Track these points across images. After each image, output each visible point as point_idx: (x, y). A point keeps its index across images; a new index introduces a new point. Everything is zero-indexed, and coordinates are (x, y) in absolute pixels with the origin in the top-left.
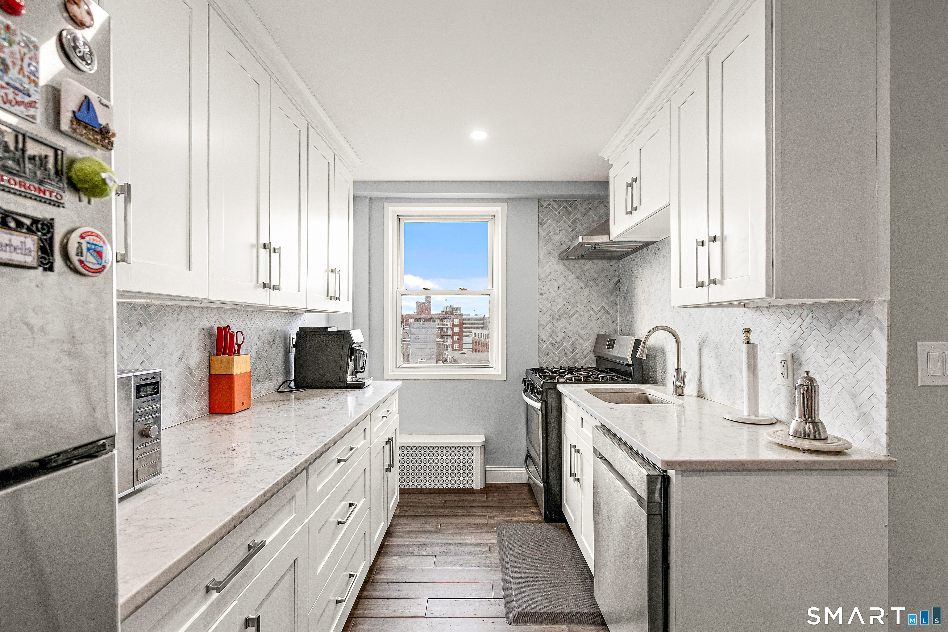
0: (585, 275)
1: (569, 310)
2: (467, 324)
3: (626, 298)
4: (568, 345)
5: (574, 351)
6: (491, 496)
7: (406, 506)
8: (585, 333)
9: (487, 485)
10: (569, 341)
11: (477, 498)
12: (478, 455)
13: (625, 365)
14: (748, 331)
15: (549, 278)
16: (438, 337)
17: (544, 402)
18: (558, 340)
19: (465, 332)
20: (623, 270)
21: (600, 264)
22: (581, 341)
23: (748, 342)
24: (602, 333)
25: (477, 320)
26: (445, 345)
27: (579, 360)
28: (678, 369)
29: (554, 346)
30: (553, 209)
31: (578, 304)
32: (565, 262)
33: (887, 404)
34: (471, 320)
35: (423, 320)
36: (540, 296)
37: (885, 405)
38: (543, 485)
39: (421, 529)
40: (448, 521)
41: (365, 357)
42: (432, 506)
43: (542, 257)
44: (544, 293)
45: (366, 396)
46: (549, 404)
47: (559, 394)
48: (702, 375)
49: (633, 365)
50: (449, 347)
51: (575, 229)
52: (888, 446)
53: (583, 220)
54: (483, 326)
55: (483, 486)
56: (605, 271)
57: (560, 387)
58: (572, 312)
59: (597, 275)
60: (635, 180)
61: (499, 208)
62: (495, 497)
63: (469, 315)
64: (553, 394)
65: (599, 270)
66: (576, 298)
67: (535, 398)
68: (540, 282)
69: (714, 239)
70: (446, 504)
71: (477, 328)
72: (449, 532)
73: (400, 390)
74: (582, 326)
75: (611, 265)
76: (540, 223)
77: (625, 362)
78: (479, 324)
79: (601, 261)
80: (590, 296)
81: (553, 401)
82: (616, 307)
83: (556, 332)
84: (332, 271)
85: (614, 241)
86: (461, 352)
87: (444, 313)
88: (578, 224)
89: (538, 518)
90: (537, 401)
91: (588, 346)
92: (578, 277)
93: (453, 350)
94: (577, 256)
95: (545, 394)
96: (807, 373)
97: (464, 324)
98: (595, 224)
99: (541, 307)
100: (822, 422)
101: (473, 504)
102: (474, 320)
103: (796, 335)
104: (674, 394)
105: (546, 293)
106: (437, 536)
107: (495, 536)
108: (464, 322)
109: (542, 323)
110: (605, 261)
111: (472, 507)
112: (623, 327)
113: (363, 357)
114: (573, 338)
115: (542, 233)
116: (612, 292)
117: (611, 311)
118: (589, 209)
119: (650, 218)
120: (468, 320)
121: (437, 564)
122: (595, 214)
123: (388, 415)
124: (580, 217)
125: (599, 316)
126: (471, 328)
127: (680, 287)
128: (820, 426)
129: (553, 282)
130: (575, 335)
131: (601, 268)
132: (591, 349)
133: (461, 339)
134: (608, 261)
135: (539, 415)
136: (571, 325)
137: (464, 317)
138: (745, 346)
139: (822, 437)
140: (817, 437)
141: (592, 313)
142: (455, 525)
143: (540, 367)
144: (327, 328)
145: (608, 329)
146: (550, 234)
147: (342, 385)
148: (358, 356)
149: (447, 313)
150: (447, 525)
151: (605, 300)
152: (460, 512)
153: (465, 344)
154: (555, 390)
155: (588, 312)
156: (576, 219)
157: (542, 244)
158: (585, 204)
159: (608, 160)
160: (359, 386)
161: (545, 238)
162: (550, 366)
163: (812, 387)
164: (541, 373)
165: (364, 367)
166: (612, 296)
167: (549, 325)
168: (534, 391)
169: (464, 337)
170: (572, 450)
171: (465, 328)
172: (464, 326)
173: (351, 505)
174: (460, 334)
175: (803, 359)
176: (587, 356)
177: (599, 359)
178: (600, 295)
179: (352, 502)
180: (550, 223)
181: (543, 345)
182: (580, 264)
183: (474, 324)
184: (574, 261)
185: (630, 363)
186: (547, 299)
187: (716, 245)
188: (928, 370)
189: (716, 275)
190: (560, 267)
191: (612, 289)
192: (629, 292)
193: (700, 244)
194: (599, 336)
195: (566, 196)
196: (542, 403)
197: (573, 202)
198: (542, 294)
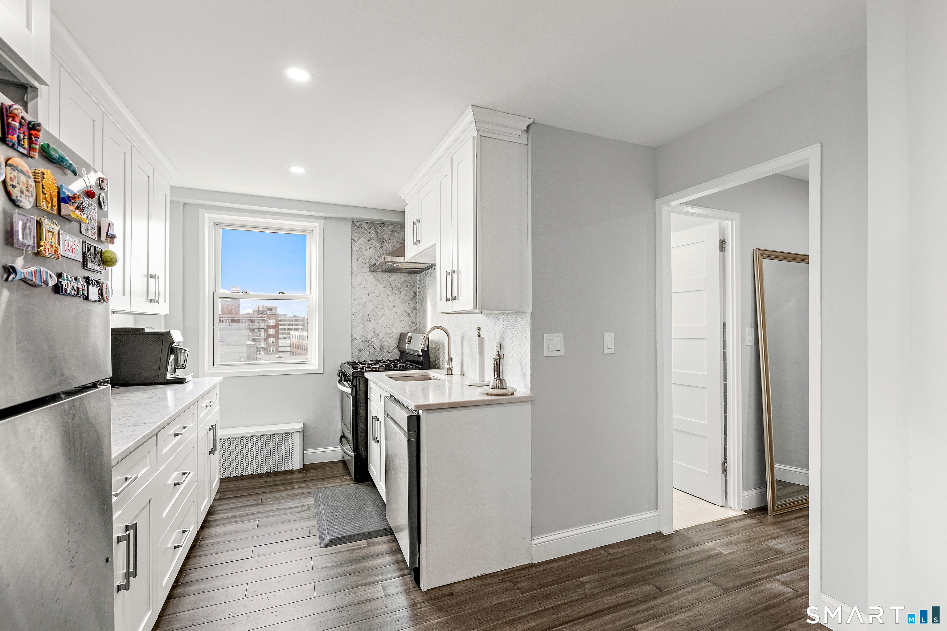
0: (390, 285)
1: (377, 313)
2: (285, 325)
3: (422, 304)
4: (376, 342)
5: (381, 347)
6: (309, 473)
7: (225, 491)
8: (391, 332)
9: (305, 466)
10: (377, 339)
11: (297, 476)
12: (297, 440)
13: (417, 356)
14: (479, 329)
15: (361, 286)
16: (249, 340)
17: (354, 387)
18: (368, 338)
19: (282, 334)
20: (420, 282)
21: (402, 277)
22: (388, 339)
23: (479, 336)
24: (405, 332)
25: (295, 320)
26: (257, 348)
27: (386, 354)
28: (449, 356)
29: (365, 343)
30: (364, 229)
31: (385, 309)
32: (374, 273)
33: (530, 366)
34: (289, 320)
35: (230, 321)
36: (353, 302)
37: (530, 367)
38: (353, 454)
39: (243, 505)
40: (268, 496)
41: (186, 355)
42: (253, 487)
43: (355, 269)
44: (356, 299)
45: (187, 390)
46: (358, 388)
47: (366, 380)
48: (463, 360)
49: (422, 355)
50: (263, 351)
51: (382, 246)
52: (531, 388)
53: (389, 240)
54: (302, 327)
55: (302, 467)
56: (407, 282)
57: (367, 375)
58: (380, 315)
59: (401, 286)
60: (419, 221)
61: (317, 225)
62: (313, 473)
63: (286, 315)
64: (362, 381)
65: (402, 281)
66: (384, 303)
67: (348, 385)
68: (353, 289)
69: (454, 272)
70: (266, 484)
71: (295, 329)
72: (270, 503)
73: (221, 384)
74: (388, 327)
75: (411, 278)
76: (353, 240)
77: (418, 354)
78: (298, 325)
79: (403, 274)
80: (395, 302)
81: (362, 387)
82: (415, 311)
83: (367, 332)
84: (152, 276)
85: (408, 262)
86: (277, 356)
87: (256, 313)
88: (385, 244)
89: (349, 482)
90: (349, 387)
91: (393, 342)
92: (386, 286)
93: (267, 353)
94: (384, 269)
95: (354, 381)
96: (497, 352)
97: (280, 325)
98: (399, 244)
99: (354, 310)
100: (504, 379)
101: (292, 481)
102: (292, 321)
103: (502, 331)
104: (447, 374)
105: (358, 299)
106: (259, 507)
107: (312, 499)
108: (280, 323)
109: (355, 324)
110: (406, 274)
111: (292, 483)
112: (420, 327)
113: (184, 355)
114: (380, 337)
115: (355, 249)
116: (412, 299)
117: (411, 315)
118: (394, 232)
119: (427, 250)
120: (285, 320)
121: (260, 524)
122: (398, 236)
123: (212, 405)
124: (387, 238)
125: (402, 318)
126: (288, 329)
127: (441, 300)
128: (503, 381)
129: (364, 290)
130: (383, 333)
131: (403, 279)
132: (396, 345)
133: (277, 342)
135: (350, 399)
136: (379, 325)
137: (280, 318)
138: (477, 338)
139: (504, 388)
140: (502, 388)
141: (396, 316)
142: (276, 498)
143: (353, 361)
144: (143, 329)
145: (409, 329)
146: (362, 250)
147: (162, 381)
148: (179, 354)
149: (259, 313)
150: (268, 498)
151: (407, 305)
152: (280, 488)
153: (281, 347)
154: (362, 377)
155: (393, 315)
156: (383, 238)
157: (355, 257)
158: (391, 227)
159: (404, 200)
160: (181, 381)
161: (358, 252)
162: (362, 360)
163: (500, 360)
164: (353, 365)
165: (185, 364)
166: (413, 302)
167: (361, 326)
168: (346, 379)
169: (280, 339)
170: (374, 419)
171: (281, 329)
172: (280, 327)
173: (184, 474)
174: (276, 336)
175: (504, 345)
176: (392, 351)
177: (403, 353)
178: (403, 301)
179: (184, 471)
180: (362, 241)
181: (356, 342)
182: (386, 276)
183: (292, 325)
184: (382, 273)
185: (420, 354)
186: (359, 304)
187: (455, 276)
188: (549, 348)
189: (455, 294)
190: (370, 277)
191: (412, 297)
192: (423, 300)
193: (448, 274)
194: (401, 334)
195: (375, 220)
196: (352, 388)
197: (381, 225)
198: (355, 299)
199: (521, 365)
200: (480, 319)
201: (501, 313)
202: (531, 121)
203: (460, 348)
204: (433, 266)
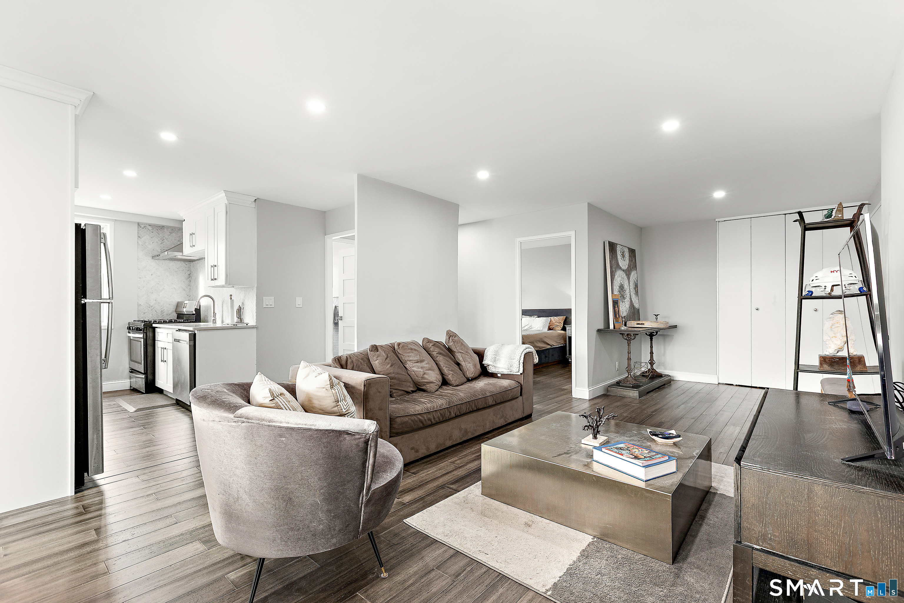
1: (159, 288)
3: (194, 282)
4: (158, 308)
8: (170, 302)
10: (159, 306)
14: (231, 295)
15: (145, 269)
18: (151, 305)
20: (193, 268)
21: (179, 264)
22: (167, 306)
23: (231, 299)
27: (166, 316)
28: (214, 313)
29: (149, 308)
30: (148, 230)
31: (165, 285)
32: (156, 260)
37: (256, 312)
38: (144, 376)
43: (140, 257)
46: (148, 336)
47: (154, 329)
48: (223, 315)
49: (196, 314)
51: (163, 242)
52: (256, 322)
56: (182, 267)
57: (155, 326)
59: (177, 269)
60: (194, 234)
61: (109, 225)
64: (151, 330)
65: (179, 266)
66: (164, 281)
68: (139, 271)
69: (215, 266)
74: (168, 297)
75: (186, 265)
76: (139, 237)
77: (192, 313)
79: (180, 262)
80: (173, 280)
81: (150, 334)
82: (189, 287)
83: (150, 300)
85: (185, 255)
88: (165, 240)
90: (139, 334)
91: (172, 308)
92: (165, 270)
95: (144, 330)
96: (239, 306)
99: (139, 286)
103: (243, 296)
105: (143, 277)
109: (140, 295)
110: (182, 262)
112: (193, 297)
114: (161, 304)
115: (140, 243)
116: (187, 279)
117: (186, 289)
118: (172, 233)
119: (199, 251)
122: (176, 236)
124: (167, 237)
125: (179, 292)
128: (242, 319)
129: (148, 271)
130: (163, 302)
132: (174, 310)
134: (184, 262)
135: (141, 340)
136: (160, 296)
141: (174, 290)
143: (142, 320)
145: (184, 299)
146: (146, 244)
151: (183, 283)
154: (151, 327)
155: (172, 290)
156: (164, 237)
157: (140, 249)
158: (170, 230)
159: (182, 216)
161: (142, 245)
162: (150, 319)
163: (240, 309)
164: (142, 322)
166: (187, 281)
167: (145, 296)
168: (138, 330)
170: (162, 349)
175: (243, 303)
177: (180, 314)
178: (179, 280)
180: (146, 238)
181: (141, 308)
182: (166, 262)
185: (194, 313)
186: (144, 281)
187: (216, 268)
188: (266, 303)
189: (216, 277)
190: (153, 263)
191: (187, 277)
192: (196, 280)
193: (212, 266)
194: (178, 303)
195: (158, 225)
196: (143, 334)
197: (162, 227)
198: (140, 278)
199: (252, 312)
200: (231, 290)
201: (243, 287)
202: (257, 198)
203: (222, 308)
204: (203, 259)
